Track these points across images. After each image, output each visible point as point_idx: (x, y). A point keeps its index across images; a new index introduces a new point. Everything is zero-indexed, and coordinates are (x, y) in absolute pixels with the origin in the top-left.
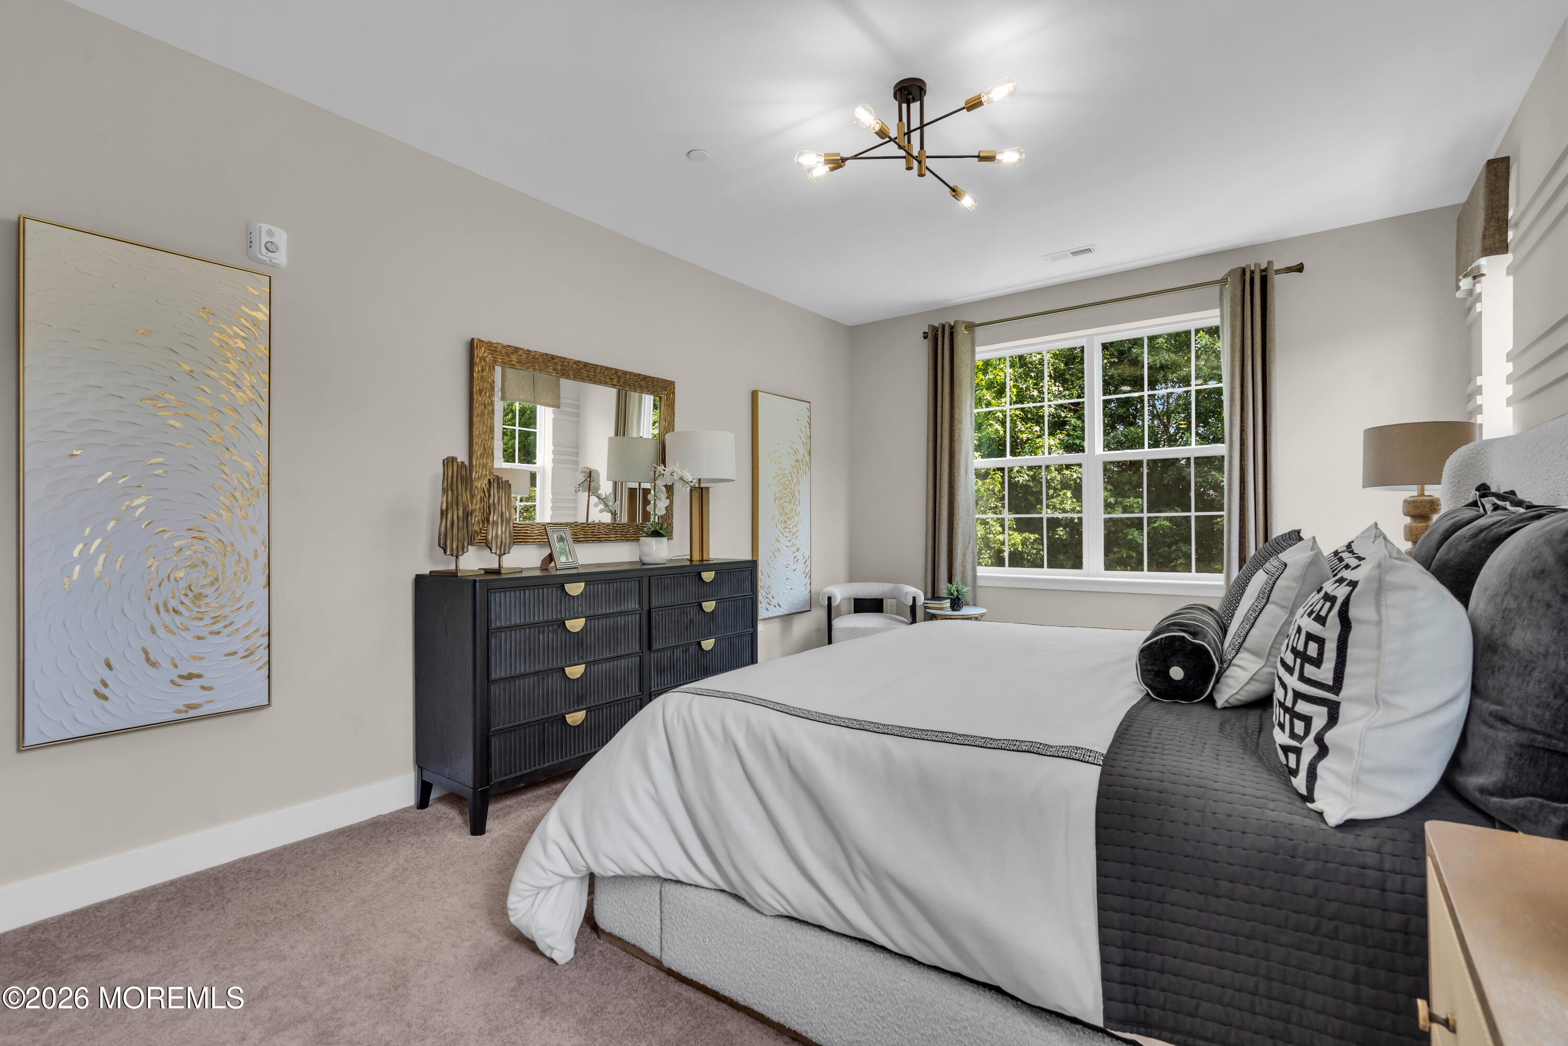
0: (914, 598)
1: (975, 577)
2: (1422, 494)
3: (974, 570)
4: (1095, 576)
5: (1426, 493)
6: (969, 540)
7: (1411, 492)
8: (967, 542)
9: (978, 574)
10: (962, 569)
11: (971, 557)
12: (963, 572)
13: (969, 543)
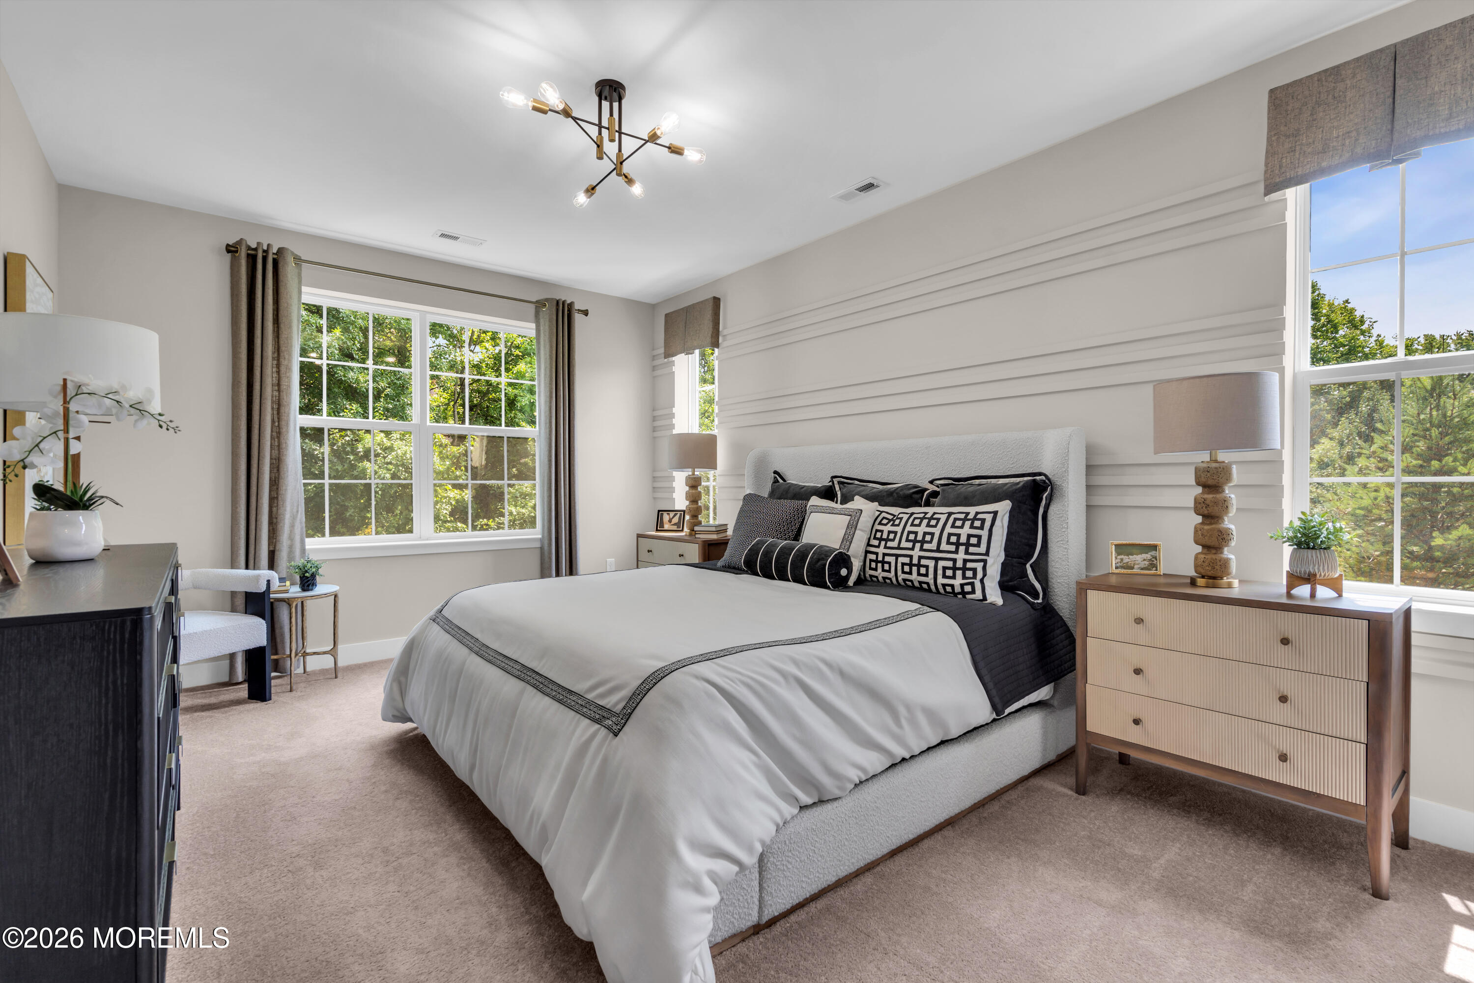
0: (268, 581)
1: (303, 550)
2: (693, 474)
3: (303, 543)
4: (427, 540)
5: (696, 473)
6: (298, 508)
7: (689, 472)
8: (295, 511)
9: (307, 547)
10: (289, 542)
11: (299, 529)
12: (291, 547)
13: (297, 512)
